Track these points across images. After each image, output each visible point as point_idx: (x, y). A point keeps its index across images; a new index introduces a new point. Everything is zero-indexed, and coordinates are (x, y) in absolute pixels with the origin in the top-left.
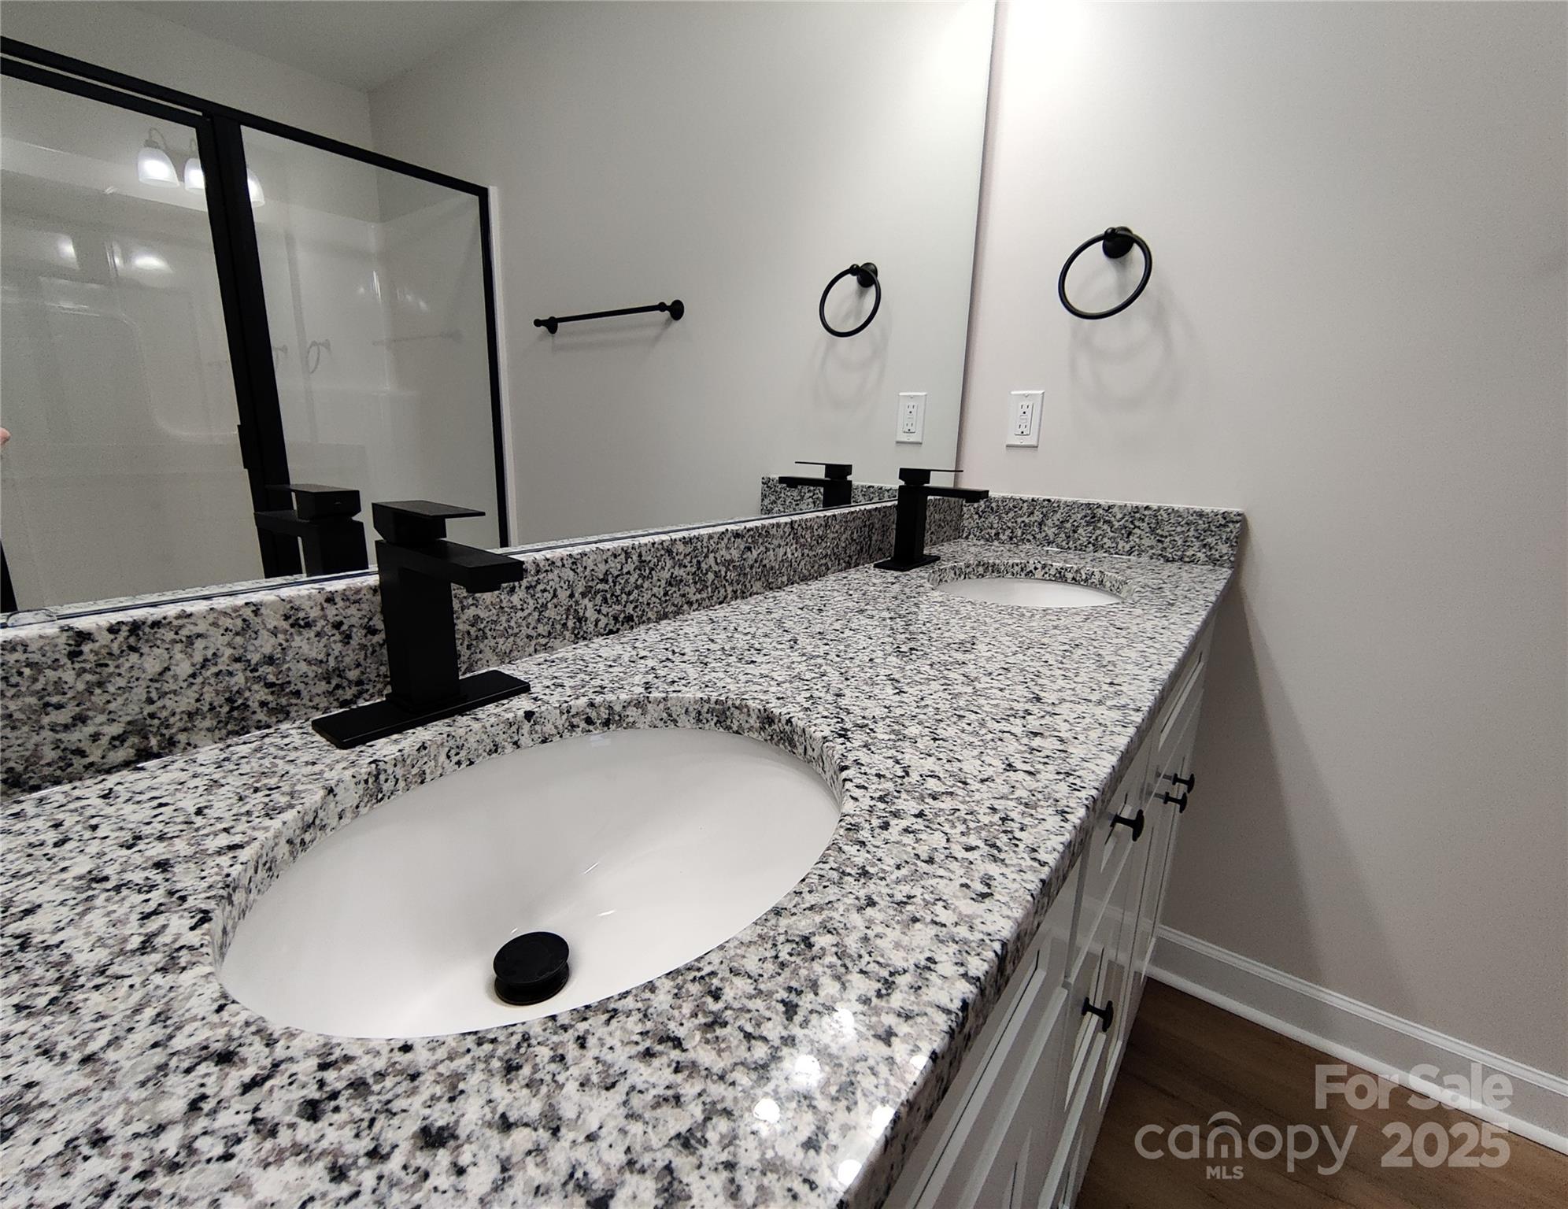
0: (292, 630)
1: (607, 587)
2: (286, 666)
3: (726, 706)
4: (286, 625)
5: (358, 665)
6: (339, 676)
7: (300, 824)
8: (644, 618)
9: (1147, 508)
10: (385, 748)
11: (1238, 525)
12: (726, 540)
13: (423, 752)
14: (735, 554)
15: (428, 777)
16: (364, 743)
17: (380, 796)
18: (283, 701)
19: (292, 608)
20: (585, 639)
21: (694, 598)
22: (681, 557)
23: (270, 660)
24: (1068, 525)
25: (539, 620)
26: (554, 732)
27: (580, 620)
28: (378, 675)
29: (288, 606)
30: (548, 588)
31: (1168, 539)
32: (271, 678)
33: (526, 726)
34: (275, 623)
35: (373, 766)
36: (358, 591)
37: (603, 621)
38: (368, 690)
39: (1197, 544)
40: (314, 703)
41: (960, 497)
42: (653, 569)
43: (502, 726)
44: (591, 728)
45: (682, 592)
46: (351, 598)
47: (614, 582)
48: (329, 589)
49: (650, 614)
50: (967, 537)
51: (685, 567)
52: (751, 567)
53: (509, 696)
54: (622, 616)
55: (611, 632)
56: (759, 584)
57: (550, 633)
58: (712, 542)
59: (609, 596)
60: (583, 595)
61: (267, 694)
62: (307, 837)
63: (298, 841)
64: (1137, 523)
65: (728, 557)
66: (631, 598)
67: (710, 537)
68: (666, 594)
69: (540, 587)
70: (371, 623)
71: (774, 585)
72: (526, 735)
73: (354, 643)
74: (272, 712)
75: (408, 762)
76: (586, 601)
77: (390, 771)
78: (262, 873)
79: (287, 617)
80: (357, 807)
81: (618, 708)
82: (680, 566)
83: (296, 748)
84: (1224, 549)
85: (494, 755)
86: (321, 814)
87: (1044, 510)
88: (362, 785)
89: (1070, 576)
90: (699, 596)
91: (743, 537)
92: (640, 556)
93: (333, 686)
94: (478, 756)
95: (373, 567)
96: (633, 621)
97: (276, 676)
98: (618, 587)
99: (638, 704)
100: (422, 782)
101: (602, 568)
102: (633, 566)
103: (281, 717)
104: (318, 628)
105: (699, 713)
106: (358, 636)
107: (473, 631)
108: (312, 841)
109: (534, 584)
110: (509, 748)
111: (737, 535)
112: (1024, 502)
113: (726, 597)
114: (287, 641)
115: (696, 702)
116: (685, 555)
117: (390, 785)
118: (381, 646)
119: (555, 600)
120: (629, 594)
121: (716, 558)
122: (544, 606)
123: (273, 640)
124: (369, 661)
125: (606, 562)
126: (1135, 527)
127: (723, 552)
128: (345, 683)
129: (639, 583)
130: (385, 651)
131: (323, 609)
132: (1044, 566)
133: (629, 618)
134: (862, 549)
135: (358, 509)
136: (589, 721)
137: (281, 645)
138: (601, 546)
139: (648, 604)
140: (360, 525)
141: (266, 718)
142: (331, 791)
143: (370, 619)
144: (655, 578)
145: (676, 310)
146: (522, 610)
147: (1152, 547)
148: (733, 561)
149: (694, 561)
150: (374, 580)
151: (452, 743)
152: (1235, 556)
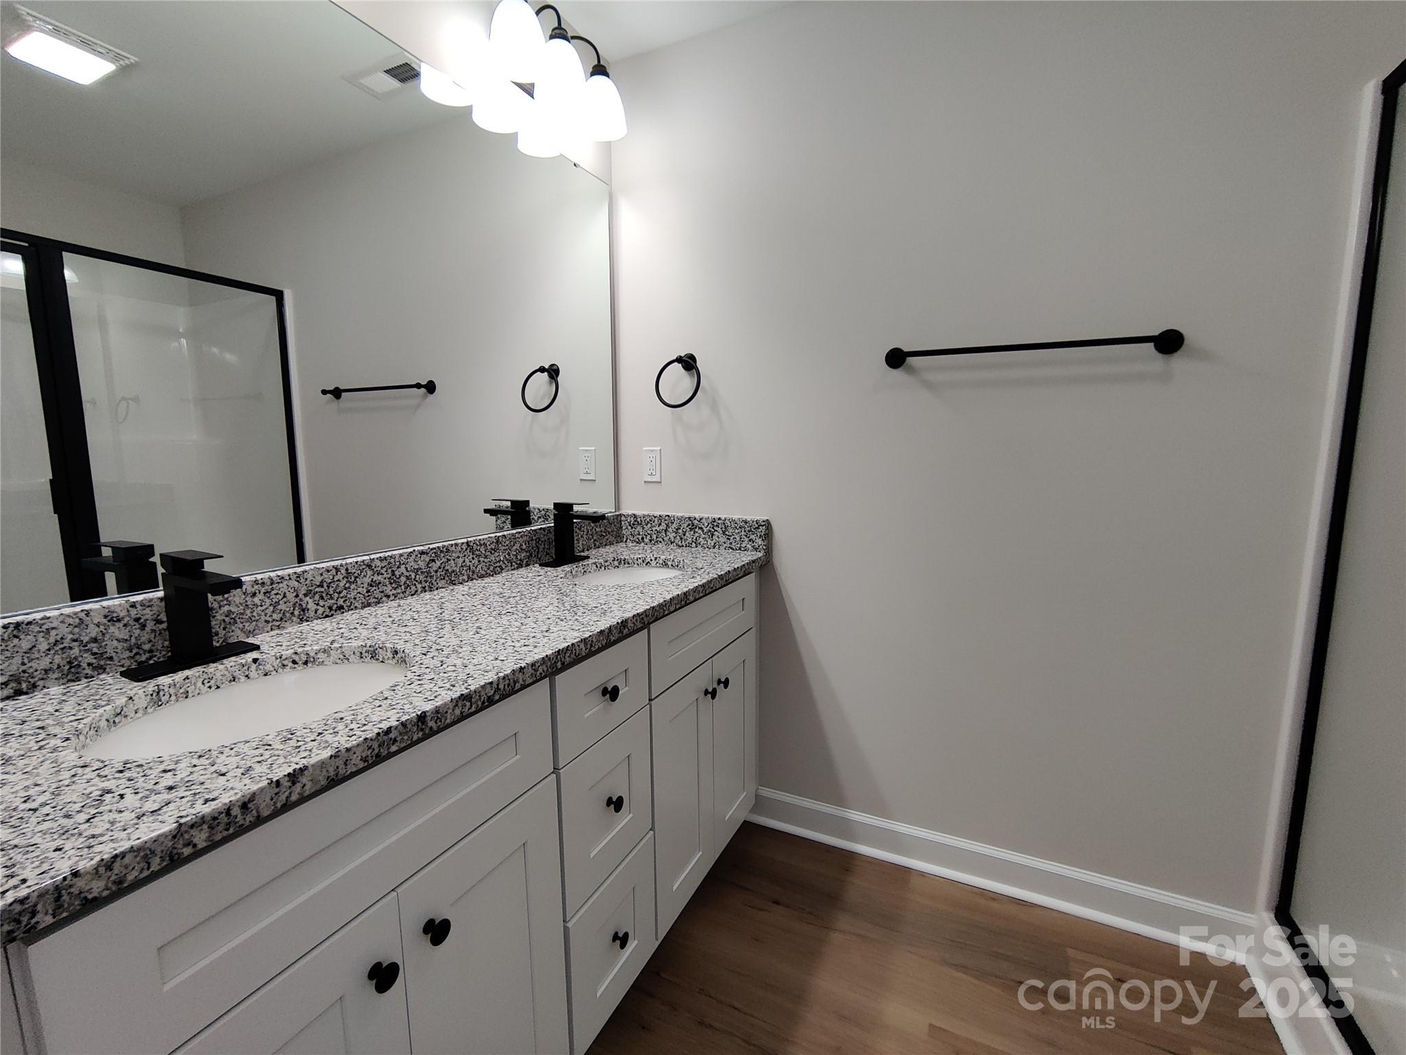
0: (109, 623)
1: (323, 590)
2: (105, 643)
3: (375, 648)
4: (105, 621)
5: (150, 641)
6: (138, 648)
7: (113, 713)
8: (352, 607)
9: (719, 519)
10: (164, 680)
11: (764, 527)
12: (414, 556)
13: (187, 681)
14: (422, 564)
15: (190, 695)
16: (152, 679)
17: (160, 703)
18: (102, 663)
19: (109, 611)
20: (308, 621)
21: (391, 593)
22: (379, 569)
23: (95, 640)
24: (680, 531)
25: (273, 612)
26: (272, 669)
27: (303, 610)
28: (163, 647)
29: (107, 610)
30: (280, 592)
31: (732, 538)
32: (95, 650)
33: (254, 666)
34: (98, 620)
35: (156, 687)
36: (151, 600)
37: (321, 610)
38: (156, 655)
39: (747, 539)
40: (121, 664)
41: (589, 520)
42: (357, 577)
43: (237, 667)
44: (296, 666)
45: (381, 590)
46: (145, 605)
47: (328, 587)
48: (132, 600)
49: (356, 605)
50: (626, 542)
51: (382, 574)
52: (436, 572)
53: (245, 652)
54: (335, 606)
55: (327, 616)
56: (443, 582)
57: (281, 619)
58: (402, 558)
59: (324, 595)
60: (305, 595)
61: (92, 659)
62: (117, 720)
63: (112, 721)
64: (715, 528)
65: (416, 567)
66: (341, 595)
67: (401, 555)
68: (367, 592)
69: (273, 592)
70: (159, 618)
71: (456, 582)
72: (254, 671)
73: (148, 629)
74: (95, 668)
75: (178, 685)
76: (308, 598)
77: (166, 690)
78: (92, 732)
79: (106, 617)
80: (146, 708)
81: (312, 654)
82: (378, 574)
83: (110, 685)
84: (760, 541)
85: (233, 683)
86: (125, 709)
87: (667, 522)
88: (149, 697)
89: (670, 563)
90: (394, 592)
91: (427, 554)
92: (347, 570)
93: (133, 653)
94: (222, 683)
95: (161, 588)
96: (343, 609)
97: (98, 649)
98: (331, 589)
99: (325, 651)
100: (186, 697)
101: (319, 579)
102: (342, 576)
103: (101, 671)
104: (125, 622)
105: (361, 653)
106: (150, 625)
107: (227, 619)
108: (119, 722)
109: (269, 590)
110: (243, 679)
111: (422, 553)
112: (655, 517)
113: (416, 591)
114: (105, 629)
115: (359, 647)
116: (382, 568)
117: (167, 697)
118: (165, 630)
119: (285, 599)
120: (340, 593)
121: (406, 568)
122: (278, 603)
123: (97, 629)
124: (157, 639)
125: (321, 575)
126: (715, 531)
127: (413, 564)
128: (141, 652)
129: (346, 586)
130: (167, 633)
131: (128, 611)
132: (656, 559)
133: (341, 608)
134: (531, 555)
135: (153, 555)
136: (294, 662)
137: (101, 631)
138: (318, 566)
139: (355, 598)
140: (155, 564)
141: (91, 672)
142: (131, 698)
143: (158, 615)
144: (359, 583)
145: (431, 387)
146: (261, 606)
147: (725, 543)
148: (421, 569)
149: (390, 571)
150: (161, 594)
151: (205, 676)
152: (765, 546)
